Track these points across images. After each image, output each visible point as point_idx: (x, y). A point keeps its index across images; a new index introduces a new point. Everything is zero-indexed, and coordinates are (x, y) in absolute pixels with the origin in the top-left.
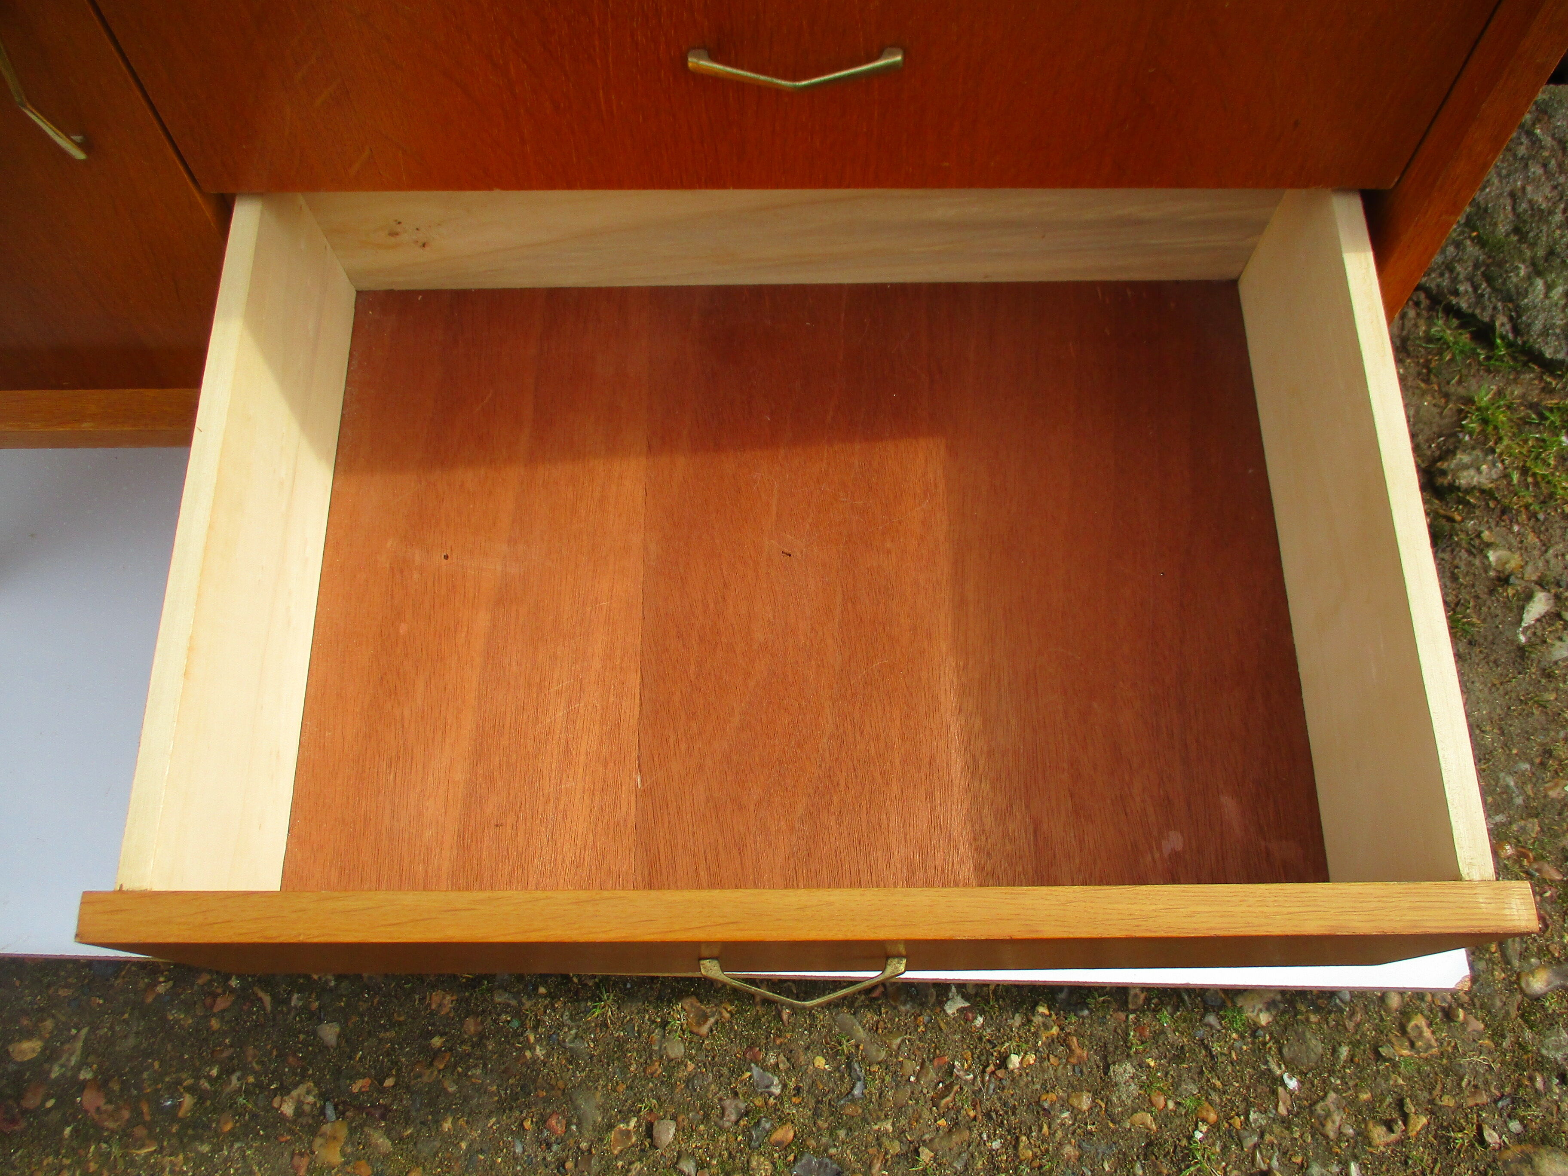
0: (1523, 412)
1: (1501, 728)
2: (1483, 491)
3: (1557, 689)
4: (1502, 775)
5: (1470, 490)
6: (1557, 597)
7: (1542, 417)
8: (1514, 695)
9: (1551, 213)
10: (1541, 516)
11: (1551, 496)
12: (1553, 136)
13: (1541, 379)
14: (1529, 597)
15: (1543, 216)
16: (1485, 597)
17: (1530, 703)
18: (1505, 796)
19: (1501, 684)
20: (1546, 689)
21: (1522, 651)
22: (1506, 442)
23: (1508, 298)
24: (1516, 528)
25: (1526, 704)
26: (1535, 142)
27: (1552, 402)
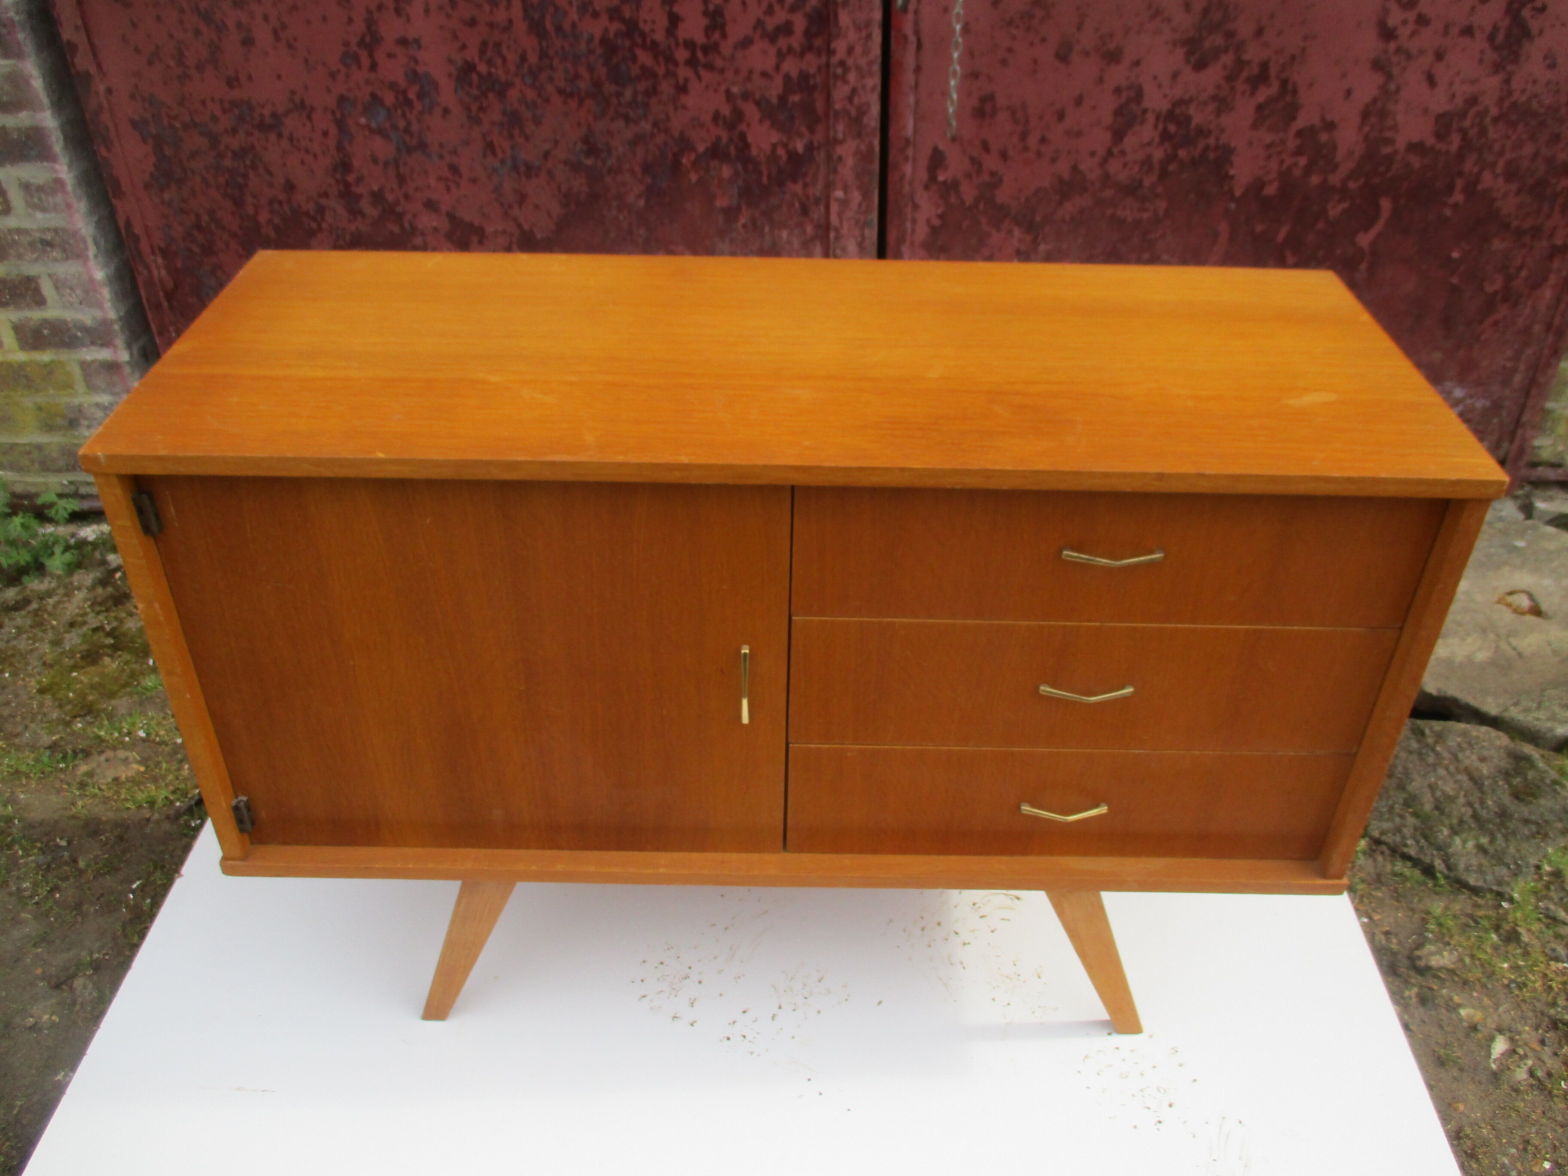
0: (1464, 920)
1: (1492, 1126)
2: (1448, 970)
3: (1524, 1100)
4: (1499, 1156)
5: (1440, 969)
6: (1511, 1039)
7: (1476, 922)
8: (1496, 1104)
9: (1456, 797)
10: (1490, 986)
11: (1493, 973)
12: (1449, 752)
13: (1471, 899)
14: (1492, 1039)
15: (1452, 799)
16: (1464, 1039)
17: (1507, 1108)
18: (1504, 1170)
19: (1486, 1096)
20: (1516, 1100)
21: (1495, 1076)
22: (1456, 937)
23: (1439, 848)
24: (1475, 994)
25: (1505, 1109)
26: (1438, 755)
27: (1481, 913)
